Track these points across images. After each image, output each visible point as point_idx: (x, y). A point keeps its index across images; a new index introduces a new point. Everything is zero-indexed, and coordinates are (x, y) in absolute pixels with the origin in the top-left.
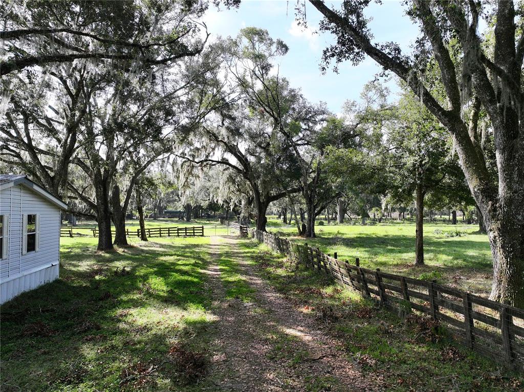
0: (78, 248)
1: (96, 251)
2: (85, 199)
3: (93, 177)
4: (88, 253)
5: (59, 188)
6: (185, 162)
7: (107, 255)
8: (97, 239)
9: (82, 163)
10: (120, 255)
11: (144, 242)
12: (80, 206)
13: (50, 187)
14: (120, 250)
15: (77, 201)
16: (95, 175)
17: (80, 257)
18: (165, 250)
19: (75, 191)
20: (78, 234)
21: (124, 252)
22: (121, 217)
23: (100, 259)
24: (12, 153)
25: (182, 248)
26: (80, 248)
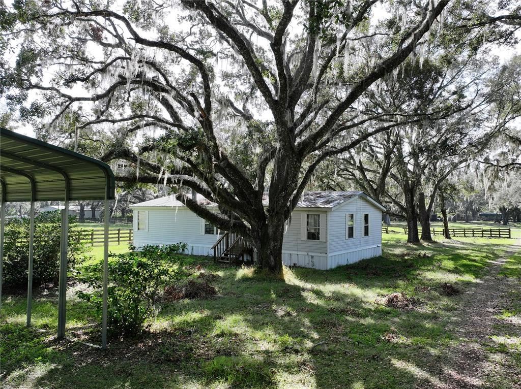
0: (393, 240)
1: (406, 243)
2: (397, 203)
3: (403, 186)
4: (400, 244)
5: (380, 196)
6: (489, 167)
7: (415, 246)
8: (407, 236)
9: (395, 176)
10: (424, 247)
11: (448, 240)
12: (394, 208)
13: (374, 195)
14: (425, 244)
15: (391, 205)
16: (404, 185)
17: (394, 246)
18: (465, 246)
19: (390, 197)
20: (392, 231)
21: (428, 245)
22: (427, 218)
23: (409, 248)
24: (350, 174)
25: (482, 246)
26: (395, 241)
